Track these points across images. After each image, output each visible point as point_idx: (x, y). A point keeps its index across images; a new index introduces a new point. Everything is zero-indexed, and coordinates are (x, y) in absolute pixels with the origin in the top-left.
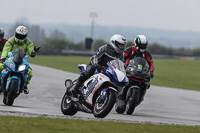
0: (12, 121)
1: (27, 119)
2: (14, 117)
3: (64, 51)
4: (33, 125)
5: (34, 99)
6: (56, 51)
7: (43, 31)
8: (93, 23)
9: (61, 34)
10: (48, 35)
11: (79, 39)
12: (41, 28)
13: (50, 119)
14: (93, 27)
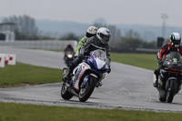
0: (89, 113)
1: (103, 111)
2: (92, 109)
3: (138, 49)
4: (108, 117)
5: (110, 92)
6: (131, 48)
7: (119, 31)
8: (164, 23)
9: (135, 34)
10: (123, 34)
11: (152, 39)
12: (117, 27)
13: (124, 111)
14: (164, 27)
